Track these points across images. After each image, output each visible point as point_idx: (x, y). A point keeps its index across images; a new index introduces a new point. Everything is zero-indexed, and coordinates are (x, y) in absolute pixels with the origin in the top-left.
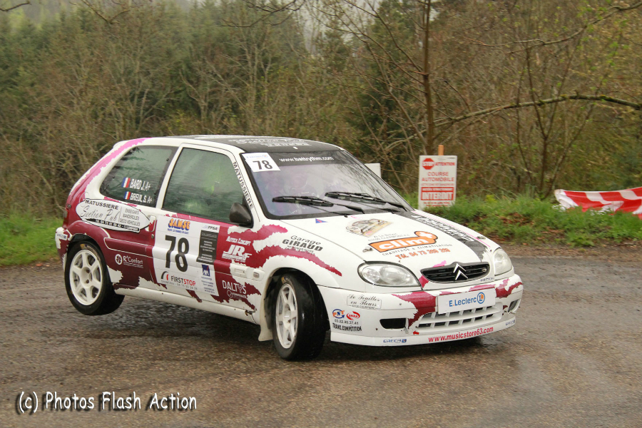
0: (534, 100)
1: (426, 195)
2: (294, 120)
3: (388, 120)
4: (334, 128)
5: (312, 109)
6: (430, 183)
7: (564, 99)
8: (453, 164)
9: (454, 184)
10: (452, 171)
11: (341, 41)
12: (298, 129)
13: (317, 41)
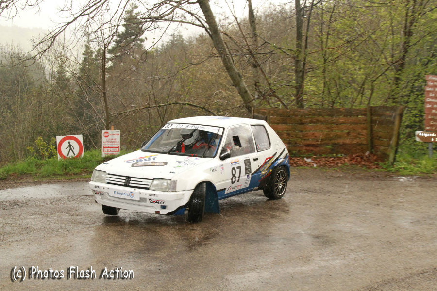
0: (156, 104)
1: (105, 150)
2: (41, 113)
3: (87, 114)
4: (62, 117)
5: (50, 109)
6: (107, 144)
7: (170, 104)
8: (119, 135)
9: (119, 143)
10: (118, 138)
11: (65, 75)
12: (43, 118)
13: (52, 75)
